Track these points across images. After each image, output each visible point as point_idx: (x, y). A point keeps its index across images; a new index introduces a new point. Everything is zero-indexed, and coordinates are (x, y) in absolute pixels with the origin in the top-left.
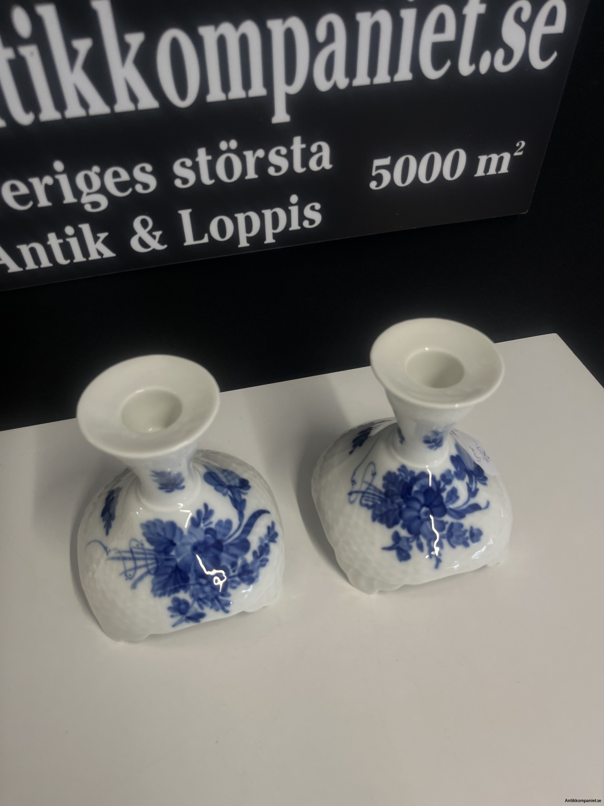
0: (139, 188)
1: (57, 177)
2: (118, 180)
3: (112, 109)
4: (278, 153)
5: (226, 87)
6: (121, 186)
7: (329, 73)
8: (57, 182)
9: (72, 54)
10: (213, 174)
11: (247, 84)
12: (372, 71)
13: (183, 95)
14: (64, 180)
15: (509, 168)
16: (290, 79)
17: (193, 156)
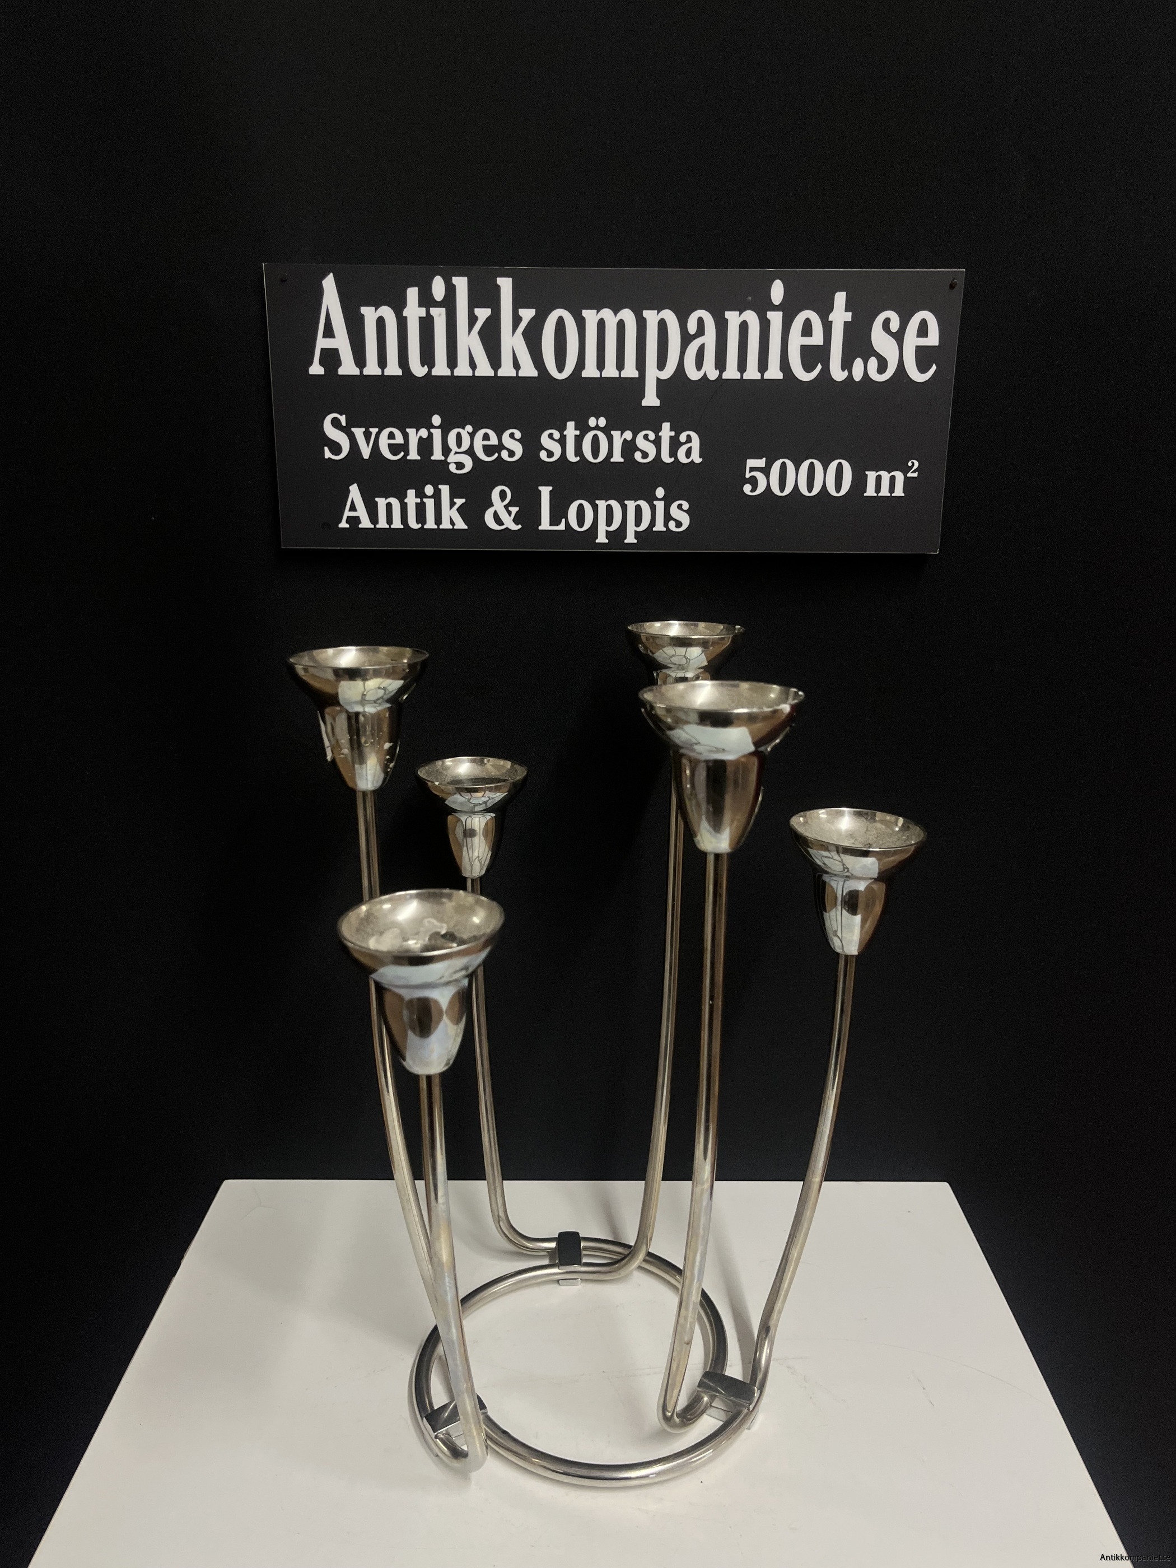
0: (505, 455)
1: (432, 430)
2: (486, 443)
3: (496, 373)
4: (646, 437)
5: (601, 365)
6: (488, 450)
7: (699, 363)
8: (430, 435)
9: (472, 319)
10: (579, 451)
11: (620, 365)
12: (742, 367)
13: (560, 368)
14: (437, 434)
15: (905, 490)
16: (661, 365)
17: (562, 429)
